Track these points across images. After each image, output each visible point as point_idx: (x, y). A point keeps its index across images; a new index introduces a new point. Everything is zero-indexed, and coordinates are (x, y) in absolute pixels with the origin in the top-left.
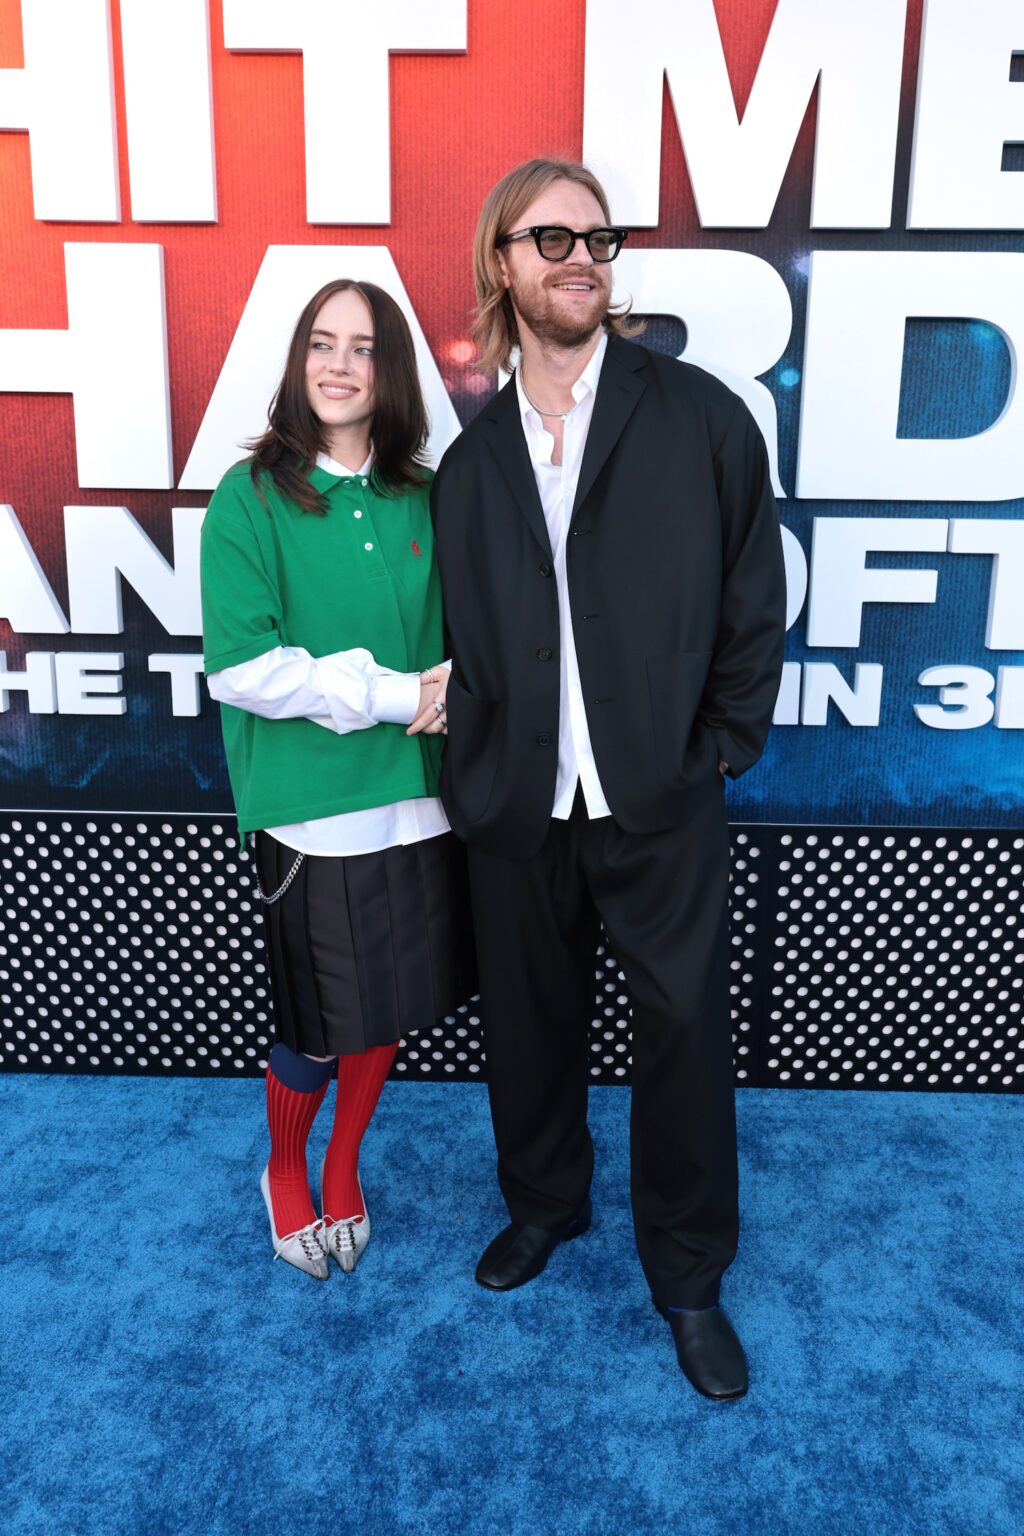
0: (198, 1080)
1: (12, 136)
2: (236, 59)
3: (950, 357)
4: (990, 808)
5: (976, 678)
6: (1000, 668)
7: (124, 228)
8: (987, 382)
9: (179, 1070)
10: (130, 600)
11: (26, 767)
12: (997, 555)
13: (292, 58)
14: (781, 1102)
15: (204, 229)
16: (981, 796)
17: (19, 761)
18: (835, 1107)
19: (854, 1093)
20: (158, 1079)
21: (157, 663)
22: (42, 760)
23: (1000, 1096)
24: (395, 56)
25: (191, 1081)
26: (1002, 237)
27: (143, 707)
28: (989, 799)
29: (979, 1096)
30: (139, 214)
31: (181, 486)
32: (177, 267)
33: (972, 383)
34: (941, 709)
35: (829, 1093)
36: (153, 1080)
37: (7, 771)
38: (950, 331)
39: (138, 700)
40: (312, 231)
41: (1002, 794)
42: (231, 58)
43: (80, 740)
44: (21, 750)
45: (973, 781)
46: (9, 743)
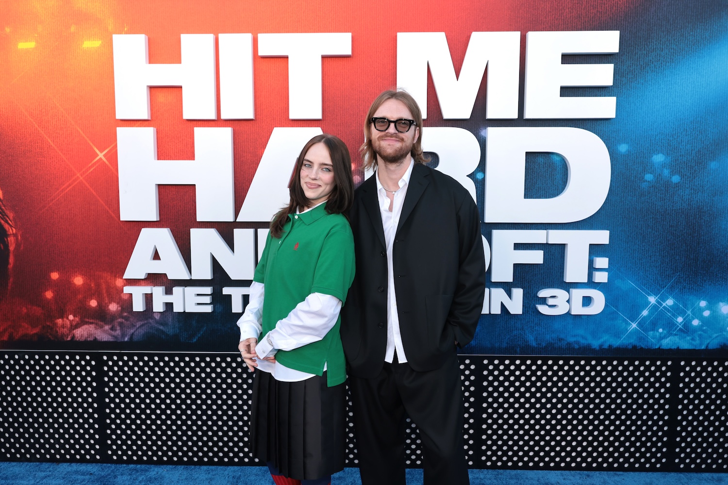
0: (239, 467)
1: (176, 89)
2: (263, 59)
3: (543, 167)
4: (570, 348)
5: (561, 293)
6: (571, 289)
7: (218, 122)
8: (559, 176)
9: (231, 463)
10: (216, 266)
11: (171, 334)
12: (567, 244)
13: (284, 59)
14: (488, 476)
15: (249, 122)
16: (566, 342)
17: (168, 331)
18: (512, 478)
19: (519, 471)
20: (222, 467)
21: (226, 291)
22: (178, 331)
23: (581, 472)
24: (324, 57)
25: (236, 468)
26: (561, 121)
27: (220, 309)
28: (569, 344)
29: (573, 472)
30: (224, 116)
31: (237, 221)
32: (238, 136)
33: (553, 177)
34: (548, 307)
35: (508, 471)
36: (220, 467)
37: (163, 336)
38: (543, 157)
39: (218, 306)
40: (291, 122)
41: (574, 341)
42: (261, 59)
43: (194, 323)
44: (169, 327)
45: (562, 336)
46: (164, 324)
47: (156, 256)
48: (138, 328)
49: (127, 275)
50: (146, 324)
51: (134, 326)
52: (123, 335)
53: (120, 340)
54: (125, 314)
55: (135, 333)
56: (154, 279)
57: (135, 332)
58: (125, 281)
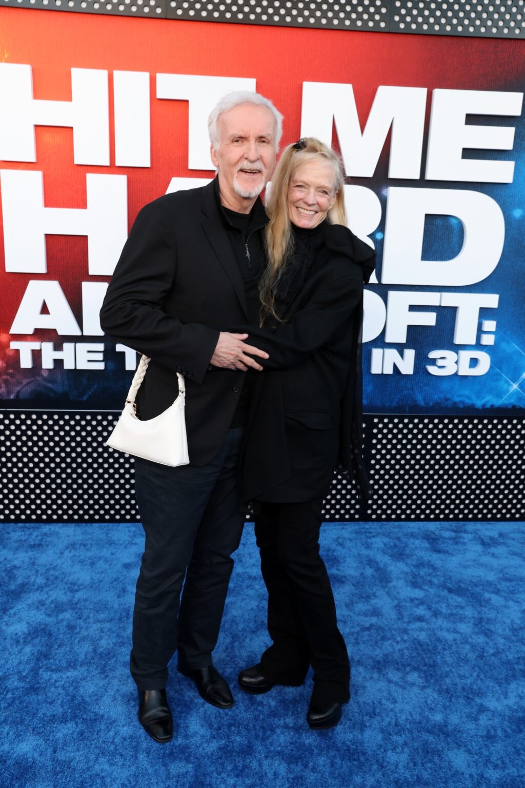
2: (161, 102)
3: (441, 229)
4: (455, 406)
5: (450, 355)
6: (460, 351)
7: (112, 169)
8: (455, 240)
11: (60, 391)
12: (459, 307)
13: (184, 102)
14: (373, 527)
15: (145, 170)
16: (452, 402)
17: (57, 389)
21: (119, 348)
27: (112, 366)
28: (455, 404)
30: (118, 163)
32: (133, 185)
33: (449, 240)
34: (437, 368)
35: (392, 523)
37: (53, 393)
38: (441, 219)
39: (110, 363)
41: (460, 401)
42: (159, 101)
43: (84, 380)
44: (58, 384)
45: (449, 396)
46: (53, 381)
47: (45, 310)
48: (25, 385)
49: (13, 330)
50: (33, 381)
51: (21, 383)
52: (9, 393)
53: (6, 398)
54: (11, 371)
55: (22, 391)
56: (41, 334)
57: (21, 389)
58: (10, 336)
